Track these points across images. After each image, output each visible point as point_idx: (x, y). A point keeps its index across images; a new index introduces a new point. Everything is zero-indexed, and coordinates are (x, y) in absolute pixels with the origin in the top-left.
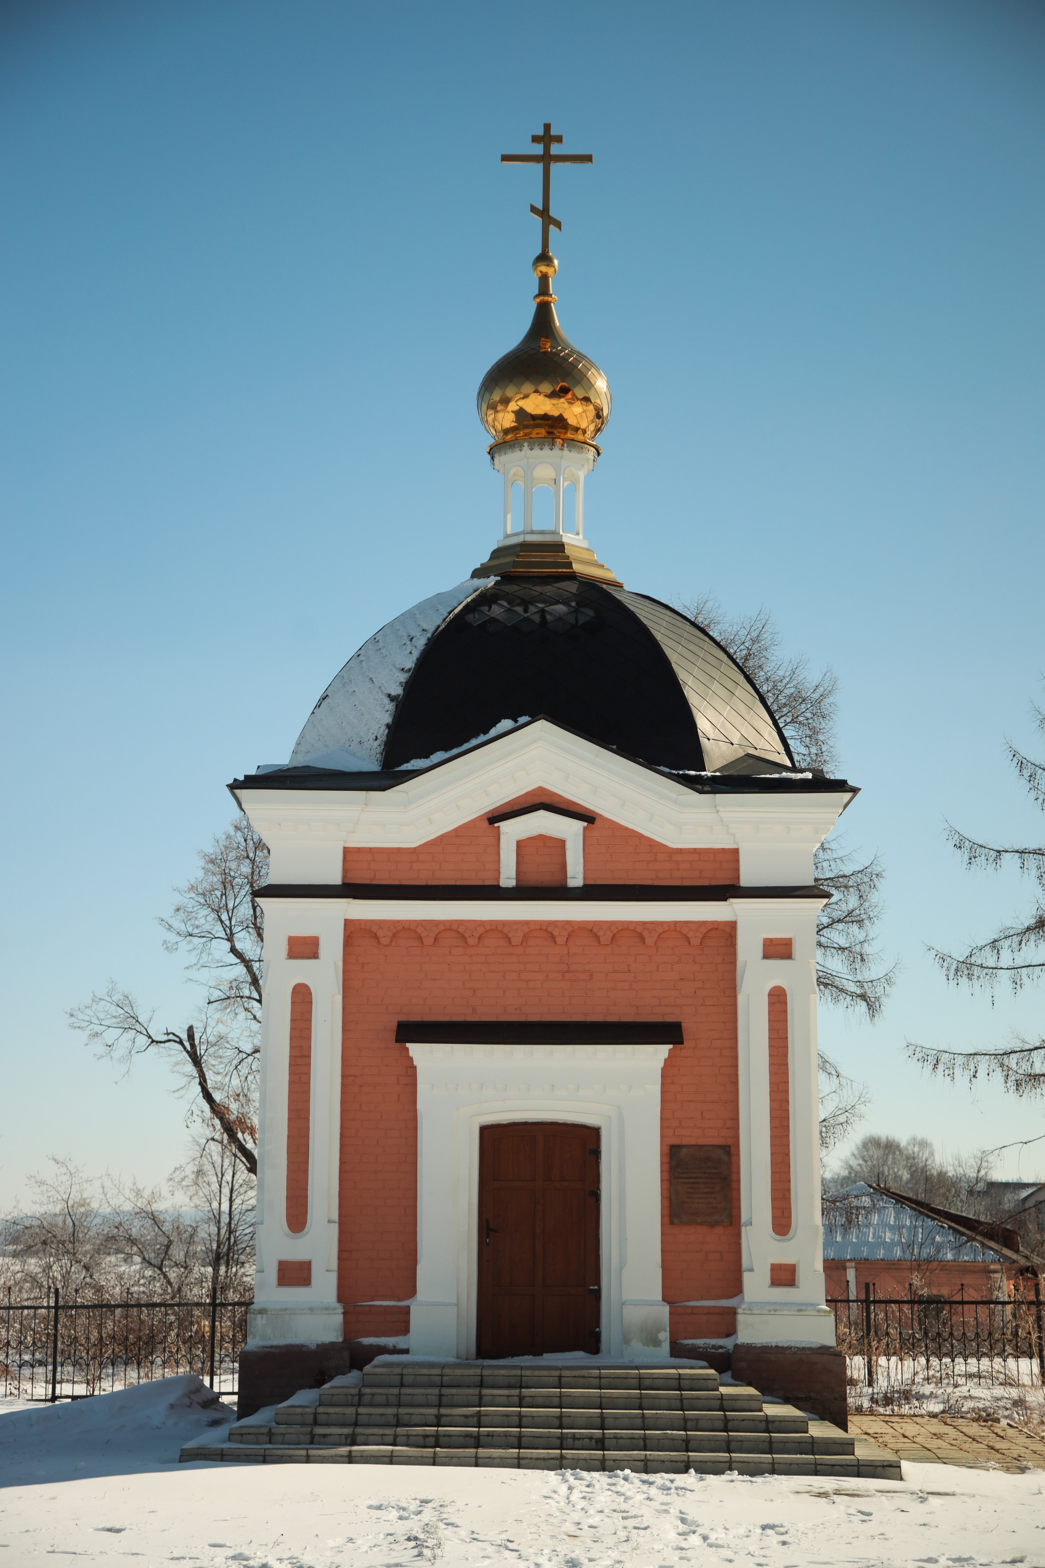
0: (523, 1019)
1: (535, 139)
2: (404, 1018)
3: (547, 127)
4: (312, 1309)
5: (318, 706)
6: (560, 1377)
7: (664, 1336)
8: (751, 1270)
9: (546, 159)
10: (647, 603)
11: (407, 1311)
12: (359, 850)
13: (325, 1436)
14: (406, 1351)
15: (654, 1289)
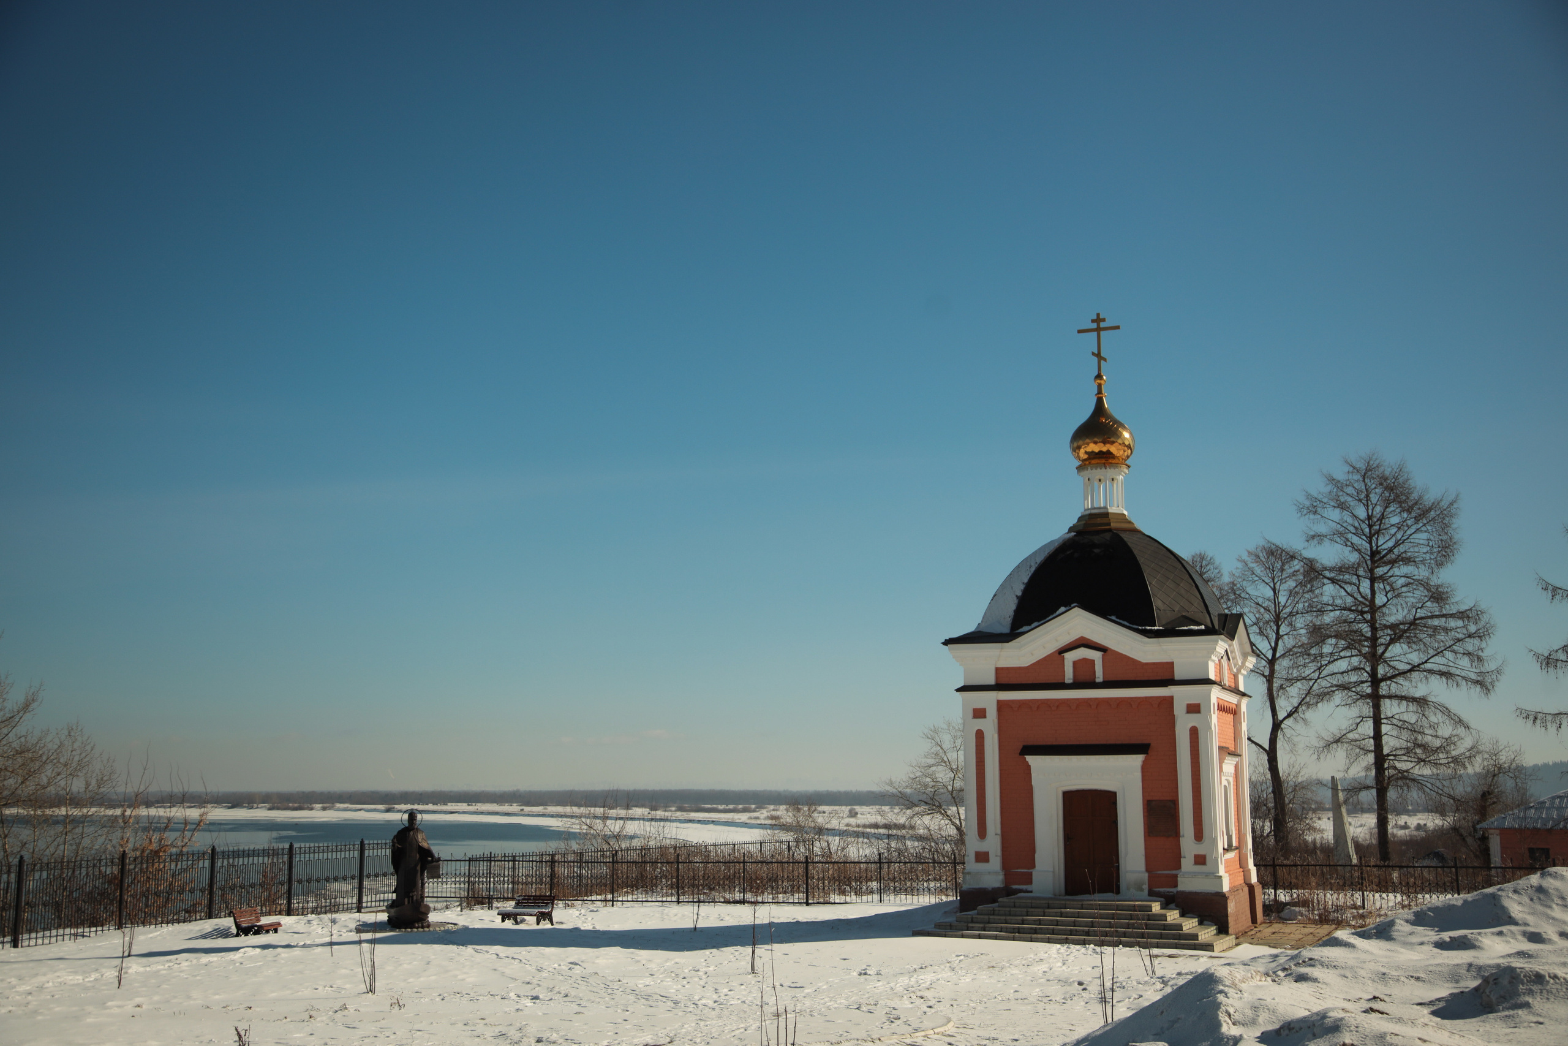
0: (1078, 743)
1: (1093, 321)
2: (1025, 744)
3: (1098, 315)
4: (989, 873)
5: (992, 599)
6: (1082, 905)
7: (1146, 887)
8: (1185, 857)
9: (1098, 330)
10: (1148, 539)
11: (1031, 874)
12: (1002, 669)
13: (973, 927)
14: (1031, 892)
15: (1141, 866)
